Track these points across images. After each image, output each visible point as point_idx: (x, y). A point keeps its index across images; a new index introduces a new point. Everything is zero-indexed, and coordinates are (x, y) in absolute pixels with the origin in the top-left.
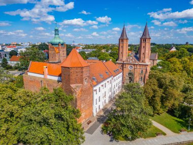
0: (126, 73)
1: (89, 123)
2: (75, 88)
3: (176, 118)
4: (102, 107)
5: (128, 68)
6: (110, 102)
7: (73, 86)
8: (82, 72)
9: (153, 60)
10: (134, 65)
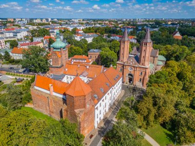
0: (126, 74)
1: (91, 136)
2: (79, 114)
3: (166, 131)
4: (102, 118)
5: (128, 70)
6: (109, 109)
7: (77, 111)
8: (85, 99)
9: (154, 57)
10: (134, 67)
